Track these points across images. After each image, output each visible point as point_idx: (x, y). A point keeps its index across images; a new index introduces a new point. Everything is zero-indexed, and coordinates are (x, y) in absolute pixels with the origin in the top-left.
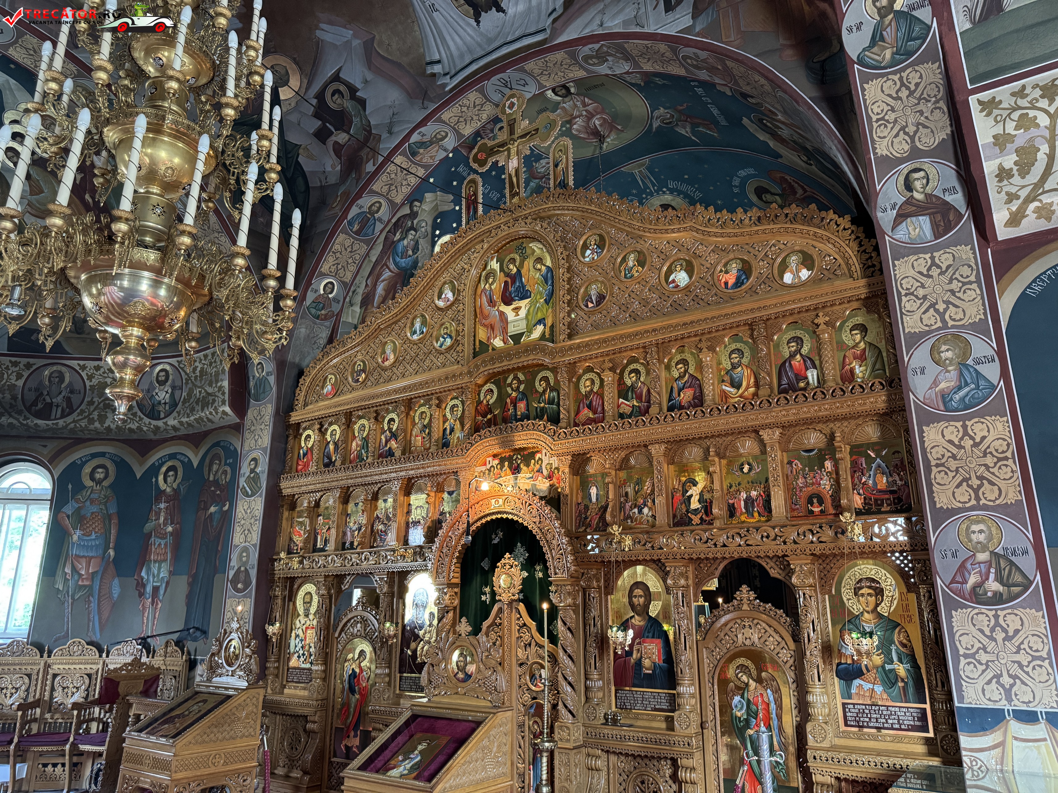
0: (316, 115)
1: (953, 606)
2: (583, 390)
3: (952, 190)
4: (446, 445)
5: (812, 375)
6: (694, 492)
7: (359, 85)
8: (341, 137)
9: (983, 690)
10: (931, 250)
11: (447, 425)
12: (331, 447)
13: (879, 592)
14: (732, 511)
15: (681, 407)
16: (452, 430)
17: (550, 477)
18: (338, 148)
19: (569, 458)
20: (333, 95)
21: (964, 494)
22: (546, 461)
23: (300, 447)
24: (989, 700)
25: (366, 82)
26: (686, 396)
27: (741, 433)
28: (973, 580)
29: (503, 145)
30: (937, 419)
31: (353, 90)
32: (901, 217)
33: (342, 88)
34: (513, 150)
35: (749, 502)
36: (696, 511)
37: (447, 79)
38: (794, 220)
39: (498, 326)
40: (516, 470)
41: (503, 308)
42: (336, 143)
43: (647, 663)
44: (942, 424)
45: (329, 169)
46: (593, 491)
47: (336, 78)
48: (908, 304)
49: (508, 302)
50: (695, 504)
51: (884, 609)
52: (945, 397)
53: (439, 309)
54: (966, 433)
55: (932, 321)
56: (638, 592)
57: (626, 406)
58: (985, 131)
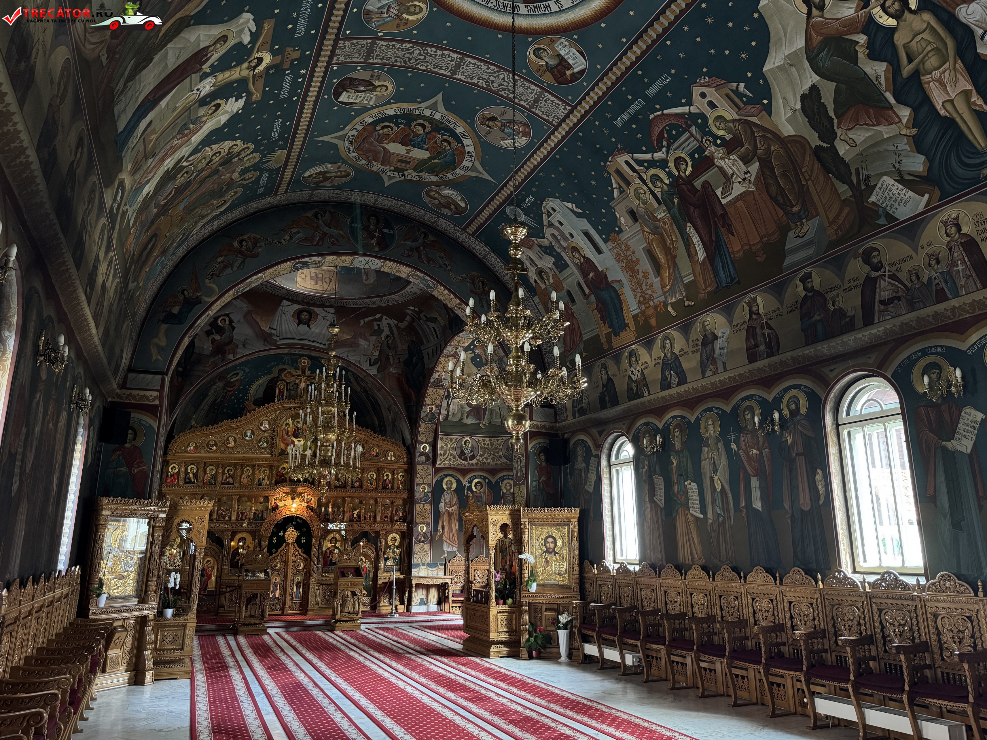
0: (210, 324)
4: (260, 484)
5: (390, 485)
6: (356, 512)
8: (217, 337)
11: (261, 476)
12: (191, 475)
13: (396, 540)
14: (365, 518)
16: (263, 479)
17: (307, 502)
18: (213, 341)
19: (315, 497)
20: (222, 320)
22: (306, 497)
24: (418, 562)
26: (357, 484)
27: (371, 498)
28: (419, 538)
29: (299, 376)
32: (420, 455)
33: (227, 319)
34: (303, 380)
35: (370, 516)
36: (355, 518)
37: (278, 339)
39: (290, 445)
40: (293, 499)
41: (293, 438)
42: (214, 338)
43: (334, 559)
45: (205, 347)
46: (323, 509)
48: (418, 475)
49: (296, 437)
50: (355, 516)
53: (261, 430)
56: (333, 540)
58: (440, 444)
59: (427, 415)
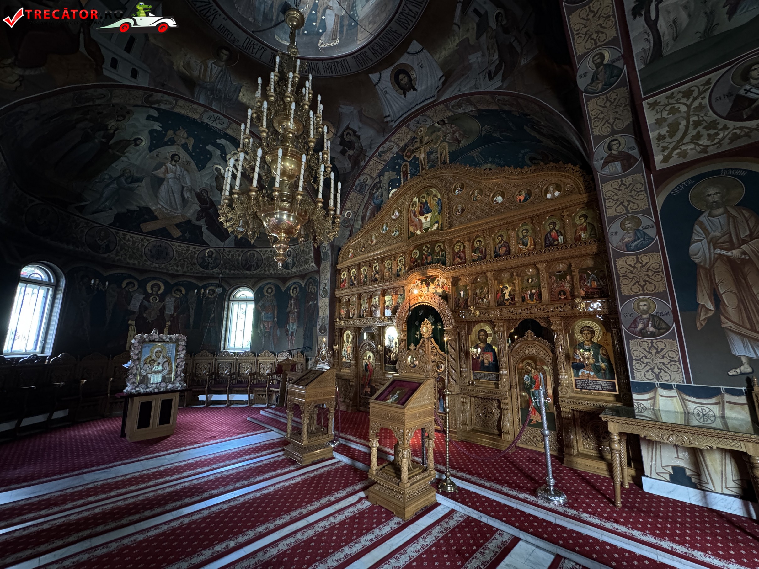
0: (341, 144)
1: (629, 338)
2: (456, 250)
3: (633, 148)
4: (398, 276)
5: (561, 239)
6: (507, 292)
7: (357, 129)
8: (351, 152)
9: (645, 375)
10: (621, 177)
11: (398, 268)
12: (353, 278)
13: (592, 332)
14: (524, 299)
15: (500, 256)
16: (401, 269)
17: (443, 287)
18: (350, 157)
19: (451, 279)
20: (347, 135)
21: (636, 289)
22: (441, 281)
23: (341, 278)
24: (648, 379)
25: (360, 128)
26: (502, 251)
27: (528, 265)
28: (640, 326)
29: (417, 148)
30: (623, 255)
31: (355, 132)
32: (606, 163)
33: (351, 132)
34: (422, 150)
35: (532, 295)
36: (507, 300)
37: (393, 123)
38: (552, 169)
39: (418, 226)
40: (428, 285)
41: (421, 218)
42: (349, 155)
43: (486, 361)
44: (626, 258)
45: (346, 166)
46: (462, 293)
47: (348, 128)
48: (609, 203)
49: (422, 215)
50: (507, 297)
51: (595, 339)
52: (627, 246)
53: (393, 220)
54: (638, 261)
55: (621, 210)
56: (482, 333)
57: (475, 256)
58: (650, 117)
59: (595, 78)
